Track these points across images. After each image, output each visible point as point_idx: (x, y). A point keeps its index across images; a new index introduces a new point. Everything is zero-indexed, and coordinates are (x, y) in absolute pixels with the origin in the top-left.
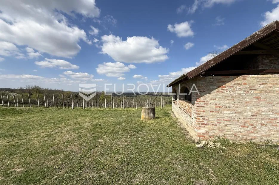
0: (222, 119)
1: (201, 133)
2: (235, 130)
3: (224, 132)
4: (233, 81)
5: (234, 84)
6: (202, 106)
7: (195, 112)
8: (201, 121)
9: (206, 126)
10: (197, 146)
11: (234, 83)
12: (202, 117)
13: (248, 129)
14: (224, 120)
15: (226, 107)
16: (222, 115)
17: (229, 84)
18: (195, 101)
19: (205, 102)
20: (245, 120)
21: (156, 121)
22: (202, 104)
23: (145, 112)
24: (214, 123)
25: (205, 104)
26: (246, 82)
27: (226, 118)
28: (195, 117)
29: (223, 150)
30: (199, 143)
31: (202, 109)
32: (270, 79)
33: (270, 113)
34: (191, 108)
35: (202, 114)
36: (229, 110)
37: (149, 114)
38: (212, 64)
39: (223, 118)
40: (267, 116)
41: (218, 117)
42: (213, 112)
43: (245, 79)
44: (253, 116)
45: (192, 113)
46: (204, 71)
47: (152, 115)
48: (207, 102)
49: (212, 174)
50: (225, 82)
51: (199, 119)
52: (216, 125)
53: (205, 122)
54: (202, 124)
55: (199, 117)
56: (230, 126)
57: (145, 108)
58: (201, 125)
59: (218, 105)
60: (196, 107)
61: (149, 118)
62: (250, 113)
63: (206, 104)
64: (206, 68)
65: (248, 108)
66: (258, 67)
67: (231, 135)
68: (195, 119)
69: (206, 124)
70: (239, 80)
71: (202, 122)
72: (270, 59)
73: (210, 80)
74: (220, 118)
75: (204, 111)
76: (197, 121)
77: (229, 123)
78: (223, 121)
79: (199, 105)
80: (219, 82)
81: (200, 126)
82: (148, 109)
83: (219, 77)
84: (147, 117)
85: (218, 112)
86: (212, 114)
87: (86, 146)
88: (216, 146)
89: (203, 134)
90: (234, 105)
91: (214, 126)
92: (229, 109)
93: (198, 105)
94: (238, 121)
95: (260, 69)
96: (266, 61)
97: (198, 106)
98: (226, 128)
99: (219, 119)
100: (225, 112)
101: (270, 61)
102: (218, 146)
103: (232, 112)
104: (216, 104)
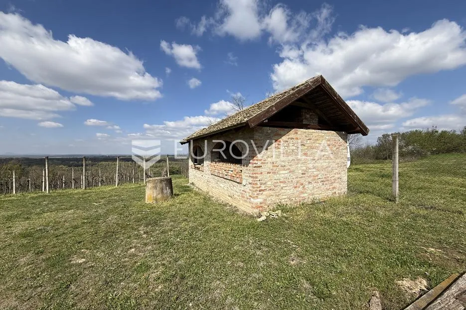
0: (278, 181)
1: (259, 203)
2: (289, 192)
3: (281, 197)
4: (288, 134)
5: (288, 139)
6: (259, 167)
7: (251, 175)
8: (258, 186)
9: (264, 193)
10: (259, 220)
11: (288, 137)
12: (259, 180)
13: (300, 189)
14: (280, 182)
15: (282, 166)
16: (278, 176)
17: (284, 138)
18: (250, 160)
19: (262, 161)
20: (297, 179)
21: (177, 200)
22: (259, 164)
23: (155, 187)
24: (271, 187)
25: (262, 163)
26: (298, 136)
27: (282, 180)
28: (251, 182)
29: (286, 218)
30: (260, 216)
31: (259, 170)
32: (314, 134)
33: (314, 170)
34: (241, 171)
35: (260, 177)
36: (284, 170)
37: (162, 189)
38: (273, 111)
39: (280, 179)
40: (312, 174)
41: (275, 179)
42: (270, 173)
43: (297, 133)
44: (303, 174)
45: (244, 177)
46: (266, 119)
47: (169, 191)
48: (264, 161)
49: (294, 246)
50: (281, 136)
51: (256, 184)
52: (273, 190)
53: (263, 187)
54: (260, 191)
55: (256, 182)
56: (285, 188)
57: (155, 180)
58: (258, 192)
59: (275, 164)
60: (251, 169)
61: (163, 197)
62: (300, 171)
63: (264, 163)
64: (269, 115)
65: (299, 165)
66: (302, 121)
67: (286, 200)
68: (249, 185)
69: (263, 190)
70: (293, 133)
71: (260, 187)
72: (311, 114)
73: (267, 133)
74: (277, 179)
75: (261, 173)
76: (253, 188)
77: (284, 185)
78: (279, 184)
79: (256, 165)
80: (275, 135)
81: (257, 194)
82: (161, 181)
83: (275, 129)
84: (159, 196)
85: (274, 173)
86: (270, 176)
87: (41, 286)
88: (278, 215)
89: (261, 203)
90: (289, 163)
91: (271, 192)
92: (284, 168)
93: (254, 165)
94: (292, 181)
95: (304, 123)
96: (308, 116)
97: (255, 167)
98: (283, 191)
99: (275, 181)
100: (281, 172)
101: (311, 115)
102: (280, 215)
103: (286, 172)
104: (273, 163)
